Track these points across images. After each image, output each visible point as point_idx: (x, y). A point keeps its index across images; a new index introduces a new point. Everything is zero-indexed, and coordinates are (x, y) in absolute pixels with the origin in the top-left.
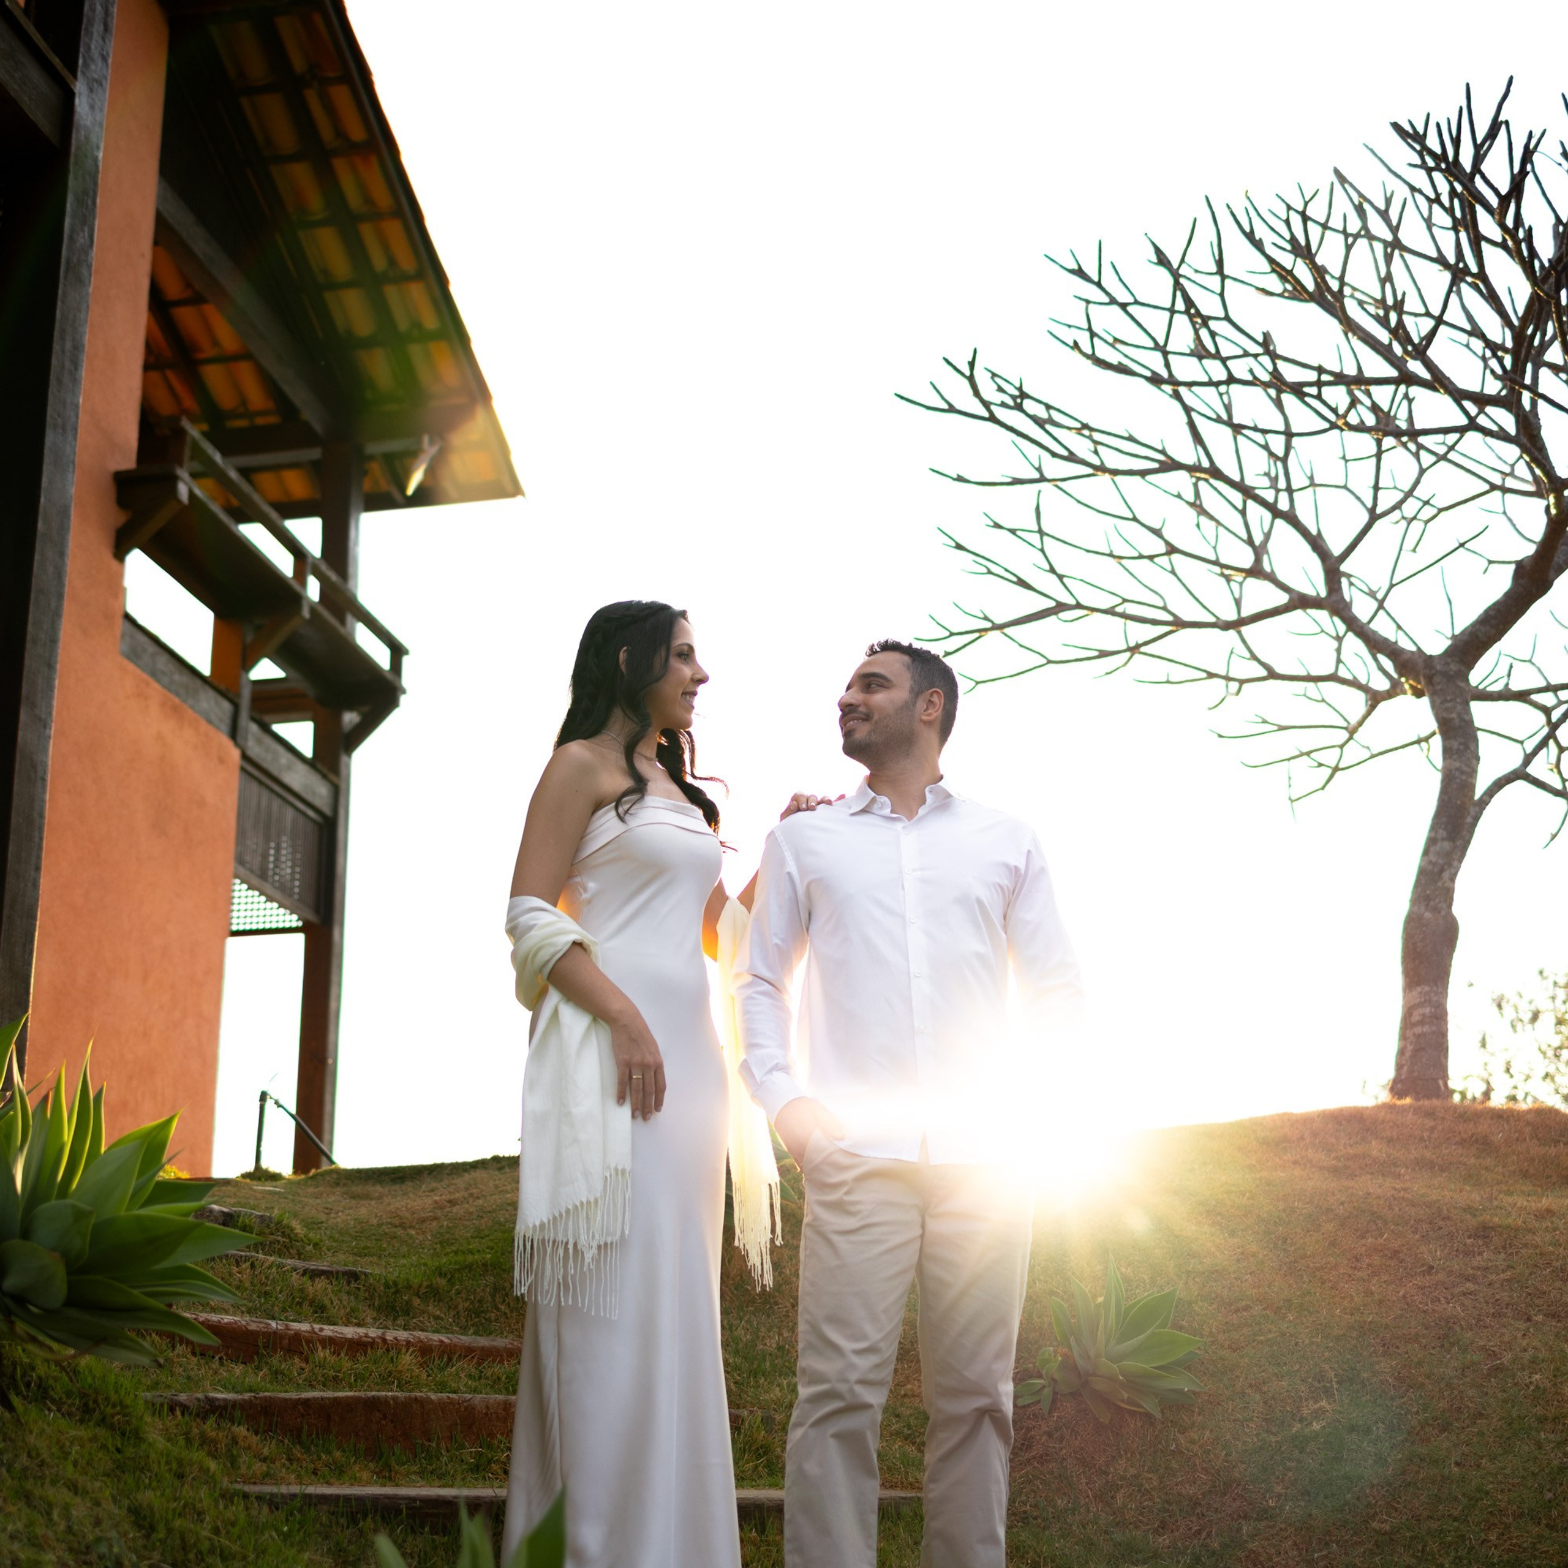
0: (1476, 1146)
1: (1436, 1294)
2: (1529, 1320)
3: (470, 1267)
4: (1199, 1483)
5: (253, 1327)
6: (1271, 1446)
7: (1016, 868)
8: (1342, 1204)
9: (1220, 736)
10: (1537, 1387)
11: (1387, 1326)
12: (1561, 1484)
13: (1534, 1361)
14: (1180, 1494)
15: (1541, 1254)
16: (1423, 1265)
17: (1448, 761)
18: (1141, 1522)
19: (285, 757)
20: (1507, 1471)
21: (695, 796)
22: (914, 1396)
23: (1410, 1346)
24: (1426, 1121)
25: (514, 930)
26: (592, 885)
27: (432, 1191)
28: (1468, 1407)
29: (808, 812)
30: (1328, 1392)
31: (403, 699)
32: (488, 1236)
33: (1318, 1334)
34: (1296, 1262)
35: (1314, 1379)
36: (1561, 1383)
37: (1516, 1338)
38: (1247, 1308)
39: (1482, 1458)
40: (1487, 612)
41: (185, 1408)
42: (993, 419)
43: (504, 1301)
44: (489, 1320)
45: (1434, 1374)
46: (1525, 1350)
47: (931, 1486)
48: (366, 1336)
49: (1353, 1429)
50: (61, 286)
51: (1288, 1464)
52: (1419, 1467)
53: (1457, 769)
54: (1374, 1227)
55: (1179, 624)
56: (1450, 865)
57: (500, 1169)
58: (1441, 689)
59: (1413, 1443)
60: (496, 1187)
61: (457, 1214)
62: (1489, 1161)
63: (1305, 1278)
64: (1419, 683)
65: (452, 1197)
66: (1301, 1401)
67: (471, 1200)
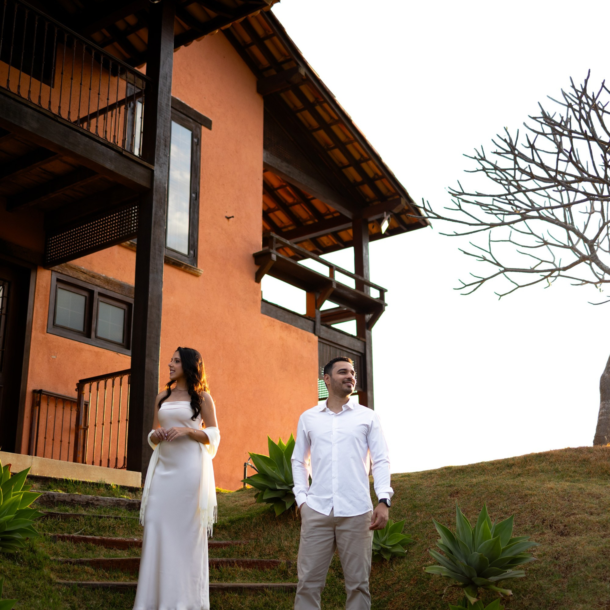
5: (128, 540)
19: (339, 335)
50: (152, 230)
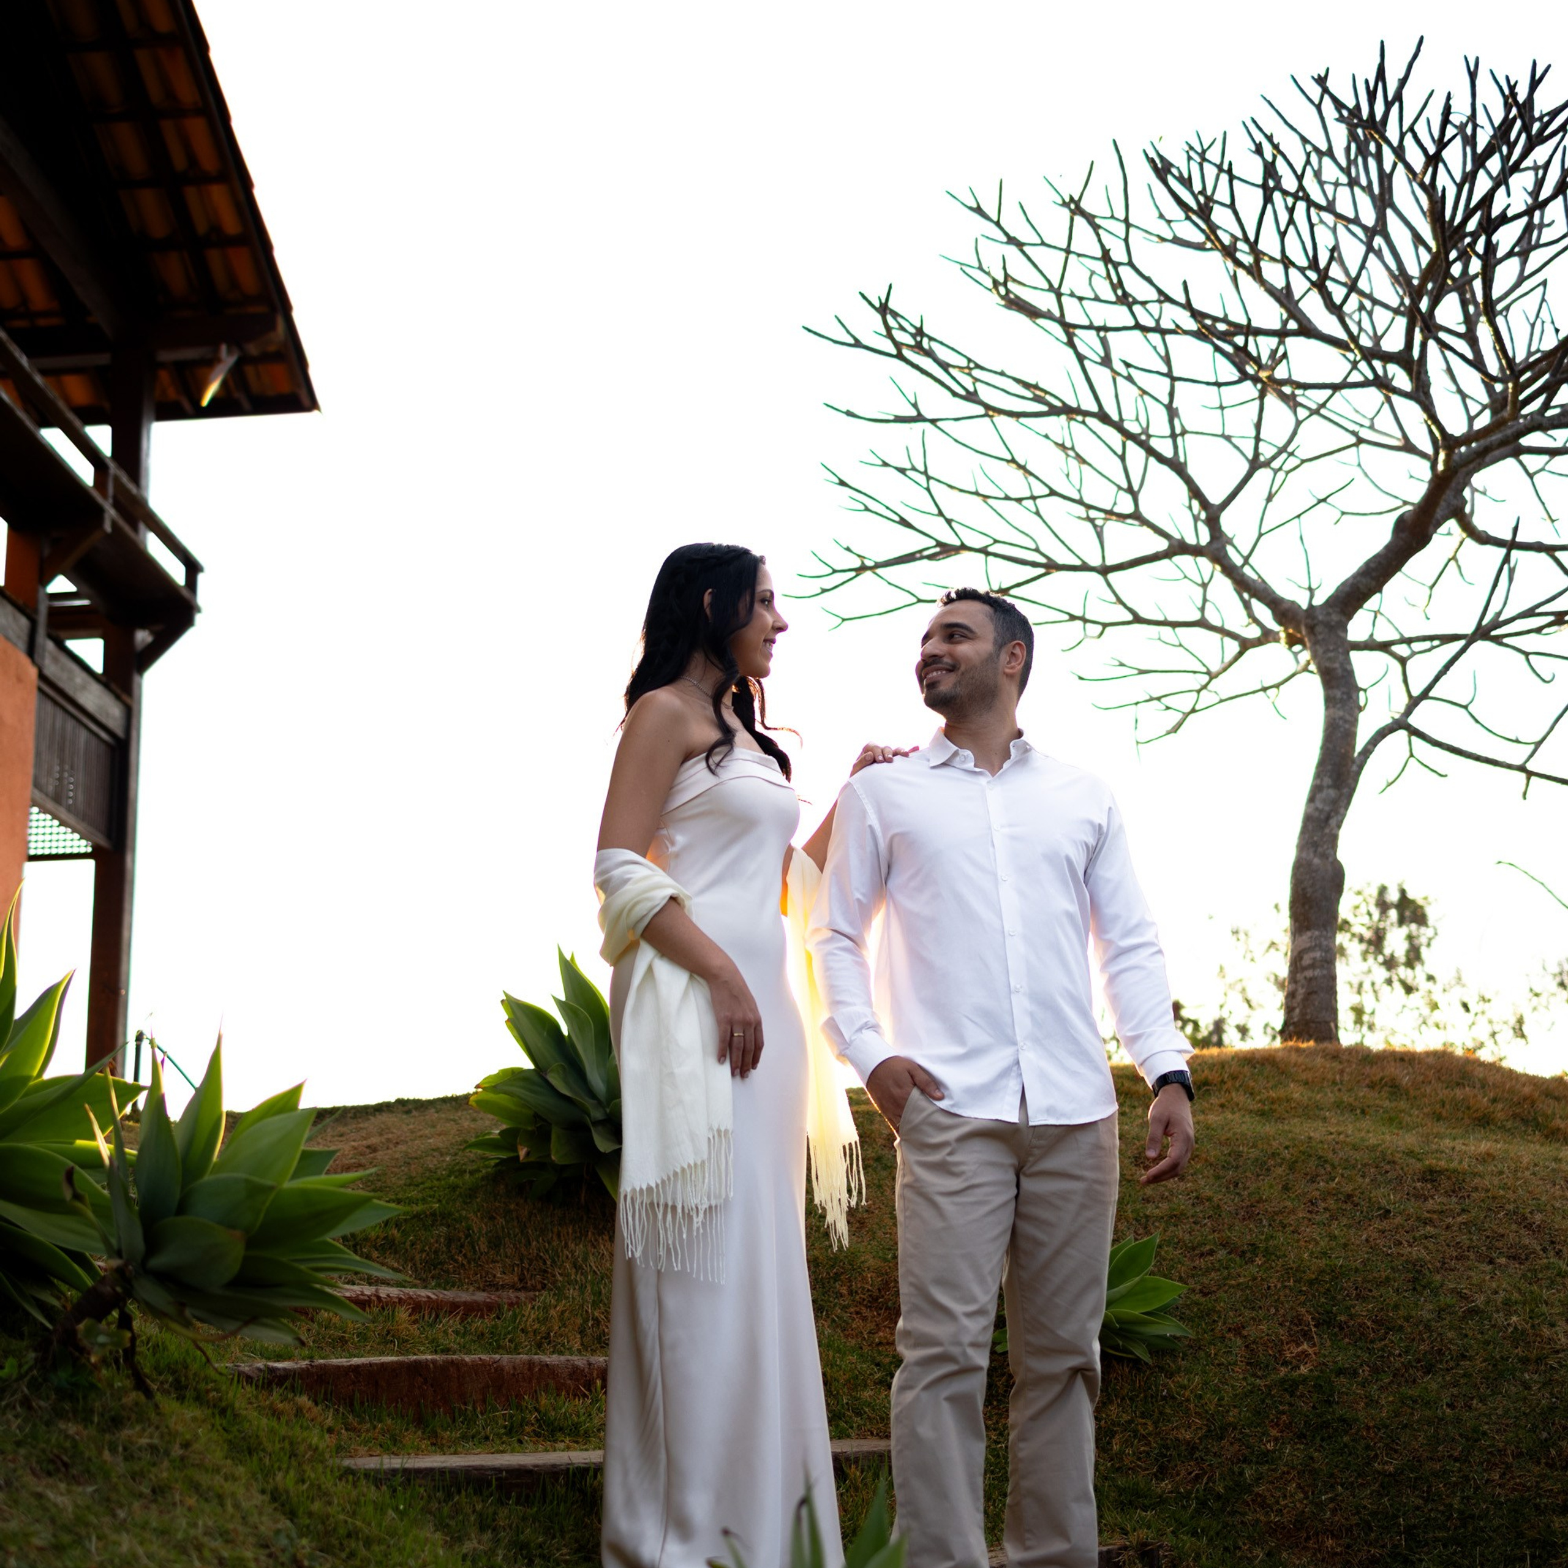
0: (1386, 1089)
1: (1398, 1237)
2: (1491, 1262)
3: (417, 1216)
4: (1193, 1427)
6: (1259, 1390)
7: (1100, 825)
8: (1287, 1148)
9: (1081, 678)
10: (1516, 1328)
11: (1357, 1270)
12: (1553, 1424)
13: (1507, 1303)
14: (1177, 1439)
15: (1494, 1198)
16: (1379, 1209)
17: (1332, 710)
18: (1138, 1466)
20: (1500, 1412)
21: (768, 746)
22: (888, 1343)
23: (1382, 1290)
24: (1334, 1065)
25: (605, 884)
26: (680, 839)
27: (342, 1135)
28: (1449, 1349)
29: (885, 764)
30: (1307, 1335)
31: (198, 618)
32: (422, 1183)
33: (1289, 1278)
34: (1252, 1206)
35: (1291, 1322)
36: (1539, 1324)
37: (1484, 1281)
38: (1211, 1253)
39: (1472, 1399)
40: (1368, 564)
41: (249, 1379)
42: (900, 356)
43: (461, 1252)
44: (447, 1272)
45: (1411, 1317)
46: (1496, 1293)
47: (1021, 1445)
48: (363, 1294)
49: (1340, 1372)
51: (1281, 1408)
52: (1413, 1409)
53: (1341, 718)
54: (1323, 1172)
55: (1051, 566)
56: (1337, 813)
57: (408, 1112)
58: (1323, 640)
59: (1399, 1385)
60: (412, 1132)
61: (382, 1160)
62: (1403, 1104)
63: (1265, 1222)
64: (1300, 632)
65: (369, 1142)
66: (1282, 1344)
67: (391, 1146)
